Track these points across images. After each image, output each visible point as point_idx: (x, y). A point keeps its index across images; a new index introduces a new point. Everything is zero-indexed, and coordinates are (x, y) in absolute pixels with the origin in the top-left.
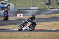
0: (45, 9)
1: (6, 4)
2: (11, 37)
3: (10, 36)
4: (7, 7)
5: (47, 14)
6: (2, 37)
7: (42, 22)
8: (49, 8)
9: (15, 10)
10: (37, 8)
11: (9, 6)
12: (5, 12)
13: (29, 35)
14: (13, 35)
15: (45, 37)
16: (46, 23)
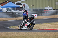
1: (21, 4)
2: (26, 37)
3: (25, 35)
4: (22, 7)
7: (56, 22)
9: (30, 10)
10: (51, 8)
11: (24, 7)
13: (43, 35)
14: (28, 35)
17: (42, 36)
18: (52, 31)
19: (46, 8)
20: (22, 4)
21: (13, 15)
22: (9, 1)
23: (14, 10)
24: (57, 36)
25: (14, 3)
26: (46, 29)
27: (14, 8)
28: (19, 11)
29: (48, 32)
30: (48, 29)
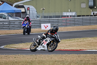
0: (88, 16)
1: (23, 7)
2: (31, 63)
4: (25, 12)
5: (90, 24)
6: (16, 62)
7: (82, 37)
8: (94, 14)
9: (38, 17)
10: (74, 14)
11: (28, 11)
12: (25, 20)
13: (61, 59)
14: (34, 60)
15: (87, 62)
16: (90, 39)
17: (58, 61)
18: (75, 53)
19: (65, 14)
20: (25, 6)
21: (10, 26)
22: (3, 2)
23: (11, 17)
24: (83, 62)
25: (12, 5)
26: (66, 49)
27: (11, 14)
28: (21, 19)
29: (68, 55)
30: (68, 49)
